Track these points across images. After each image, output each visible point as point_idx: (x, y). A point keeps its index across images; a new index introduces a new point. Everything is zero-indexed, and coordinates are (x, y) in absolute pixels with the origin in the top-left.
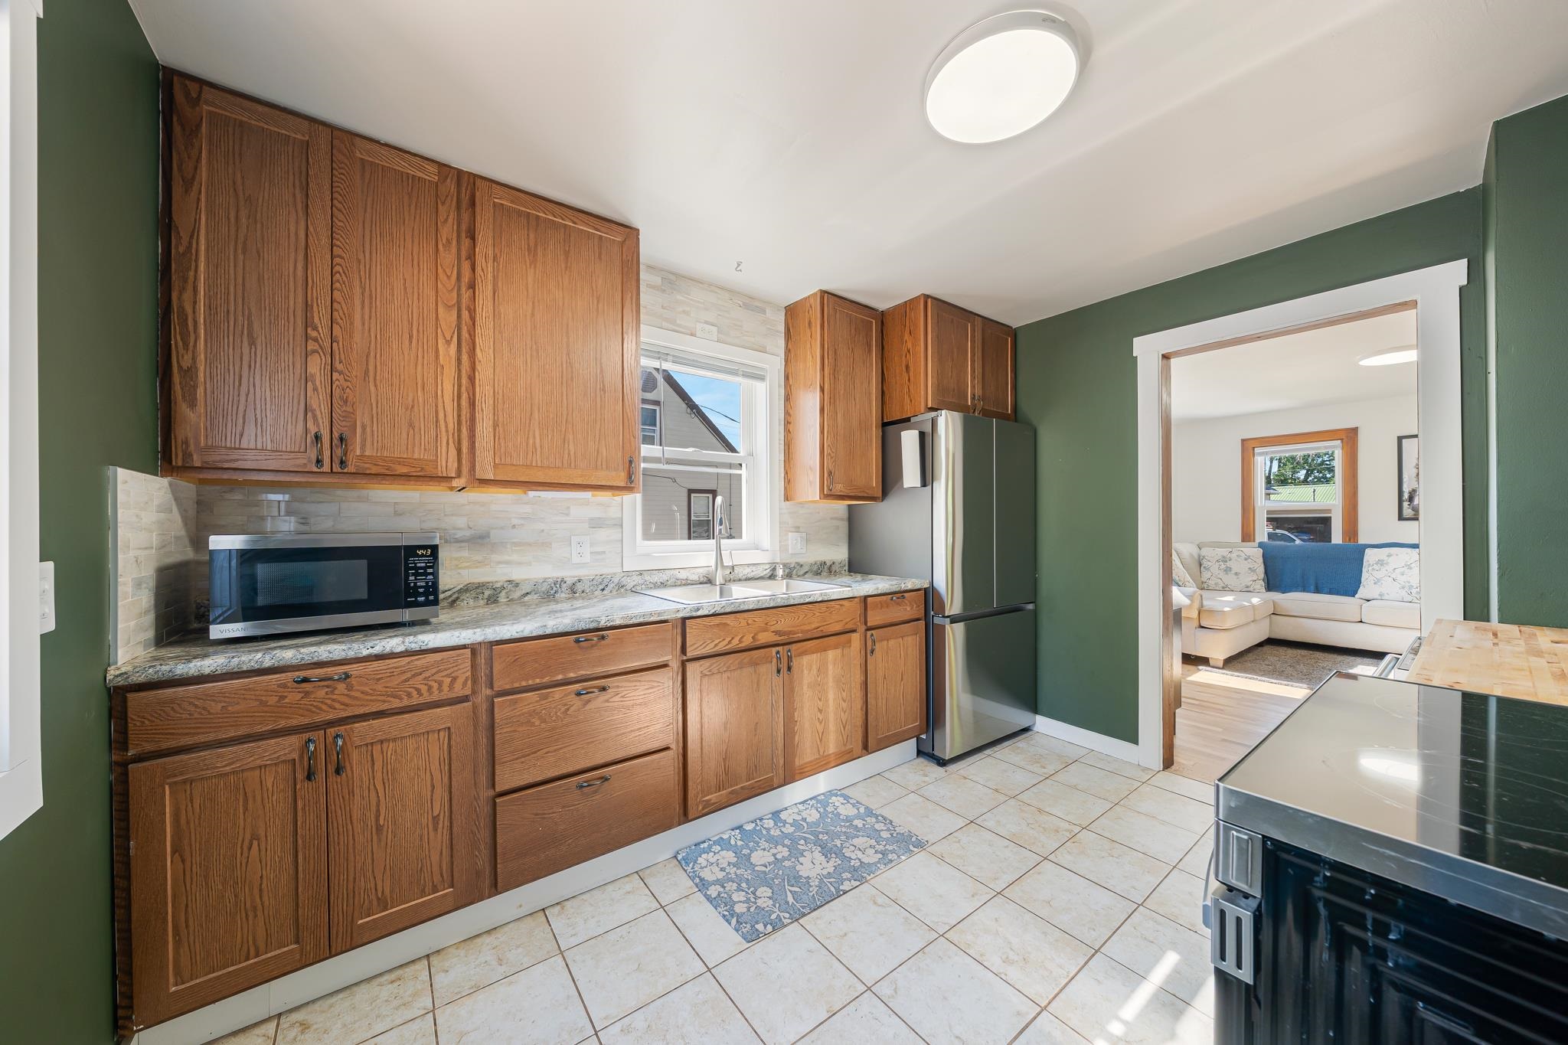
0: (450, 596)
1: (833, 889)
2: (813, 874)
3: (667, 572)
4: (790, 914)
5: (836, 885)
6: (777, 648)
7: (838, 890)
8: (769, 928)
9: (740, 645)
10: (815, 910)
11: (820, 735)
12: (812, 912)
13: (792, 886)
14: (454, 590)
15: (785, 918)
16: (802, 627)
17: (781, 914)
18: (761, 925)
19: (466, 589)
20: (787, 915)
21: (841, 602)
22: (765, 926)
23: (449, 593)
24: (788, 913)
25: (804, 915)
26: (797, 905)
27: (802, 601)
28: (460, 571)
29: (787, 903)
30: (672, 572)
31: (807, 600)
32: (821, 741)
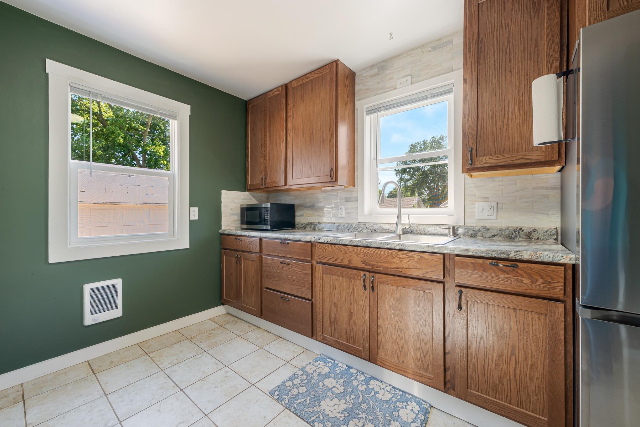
0: (304, 226)
1: (312, 419)
2: (323, 407)
3: (378, 225)
4: (288, 403)
5: (317, 419)
6: (365, 273)
7: (313, 421)
8: (276, 397)
9: (341, 264)
10: (295, 414)
11: (400, 348)
12: (293, 413)
13: (310, 400)
14: (305, 224)
15: (285, 401)
16: (383, 264)
17: (287, 399)
18: (278, 393)
19: (307, 224)
20: (287, 402)
21: (421, 254)
22: (278, 395)
23: (304, 225)
24: (289, 401)
25: (290, 410)
26: (295, 404)
27: (381, 246)
28: (307, 218)
29: (297, 400)
30: (380, 225)
31: (386, 247)
32: (401, 352)
